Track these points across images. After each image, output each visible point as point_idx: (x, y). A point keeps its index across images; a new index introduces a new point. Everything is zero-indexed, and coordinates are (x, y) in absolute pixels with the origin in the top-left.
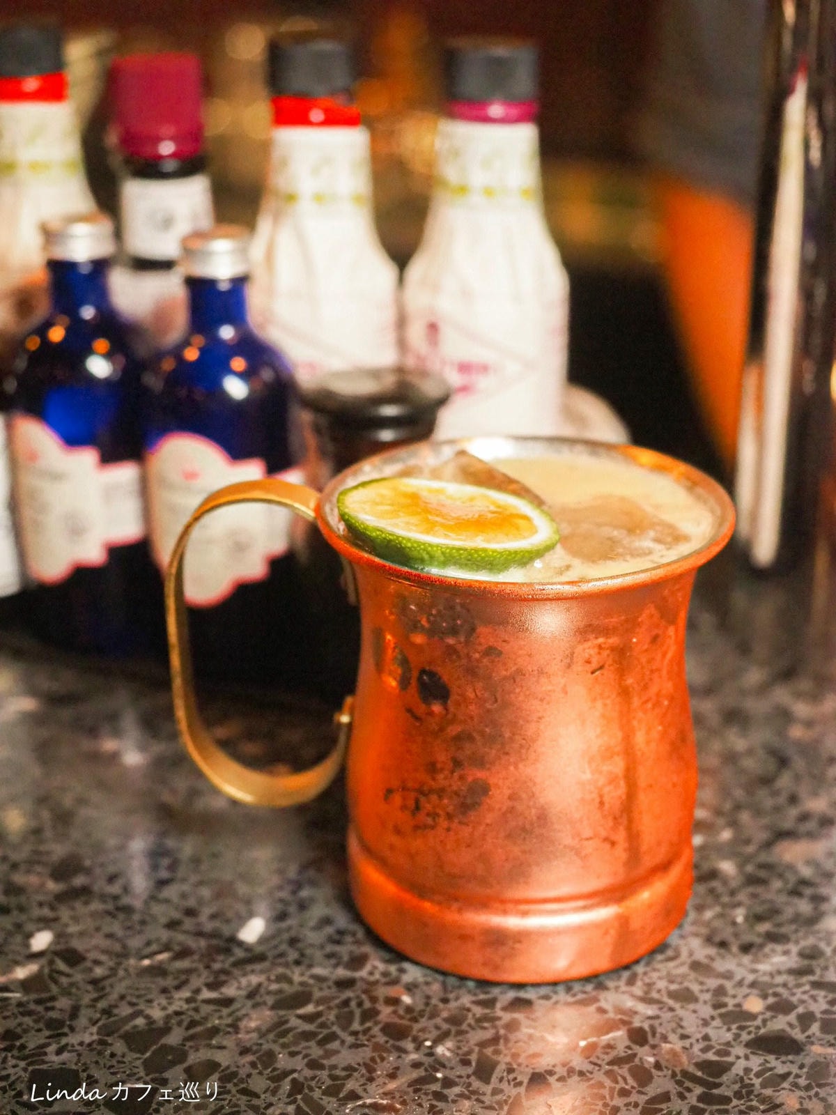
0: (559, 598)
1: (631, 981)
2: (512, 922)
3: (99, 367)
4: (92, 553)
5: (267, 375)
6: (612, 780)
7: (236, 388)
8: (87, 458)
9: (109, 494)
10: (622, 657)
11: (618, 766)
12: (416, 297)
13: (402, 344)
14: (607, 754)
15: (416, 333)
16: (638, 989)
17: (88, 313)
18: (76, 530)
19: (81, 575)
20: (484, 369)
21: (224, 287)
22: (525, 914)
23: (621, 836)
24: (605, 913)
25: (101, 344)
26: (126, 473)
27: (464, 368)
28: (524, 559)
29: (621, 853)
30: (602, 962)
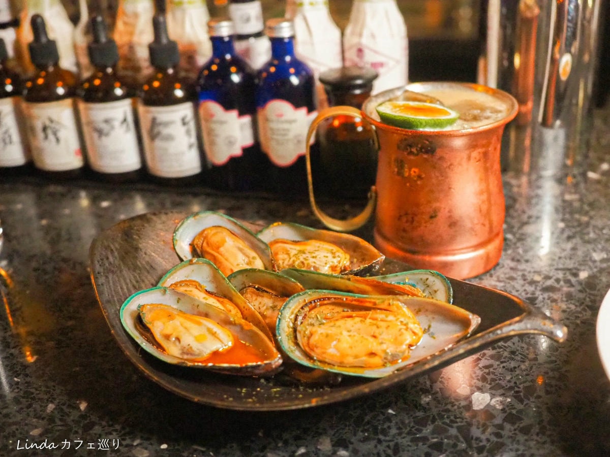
0: (462, 136)
1: (491, 276)
2: (450, 258)
3: (236, 78)
4: (237, 151)
5: (304, 73)
6: (483, 202)
7: (295, 80)
8: (234, 114)
9: (242, 127)
10: (485, 155)
11: (485, 197)
12: (351, 40)
13: (343, 59)
14: (481, 193)
15: (351, 55)
16: (495, 278)
17: (228, 57)
18: (231, 143)
19: (233, 160)
20: (381, 65)
21: (286, 40)
22: (454, 254)
23: (487, 223)
24: (481, 252)
25: (233, 69)
26: (247, 119)
27: (374, 65)
28: (451, 122)
29: (487, 227)
30: (481, 270)
